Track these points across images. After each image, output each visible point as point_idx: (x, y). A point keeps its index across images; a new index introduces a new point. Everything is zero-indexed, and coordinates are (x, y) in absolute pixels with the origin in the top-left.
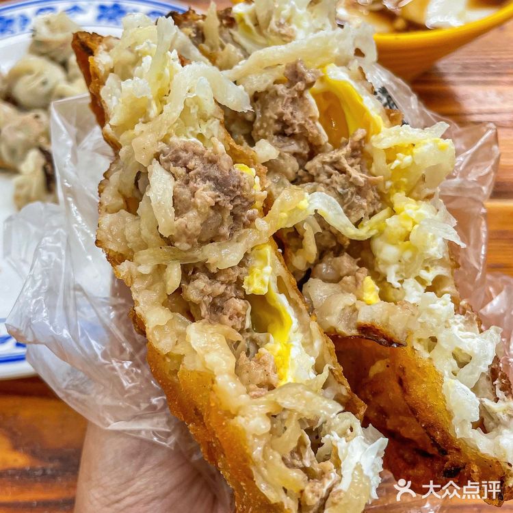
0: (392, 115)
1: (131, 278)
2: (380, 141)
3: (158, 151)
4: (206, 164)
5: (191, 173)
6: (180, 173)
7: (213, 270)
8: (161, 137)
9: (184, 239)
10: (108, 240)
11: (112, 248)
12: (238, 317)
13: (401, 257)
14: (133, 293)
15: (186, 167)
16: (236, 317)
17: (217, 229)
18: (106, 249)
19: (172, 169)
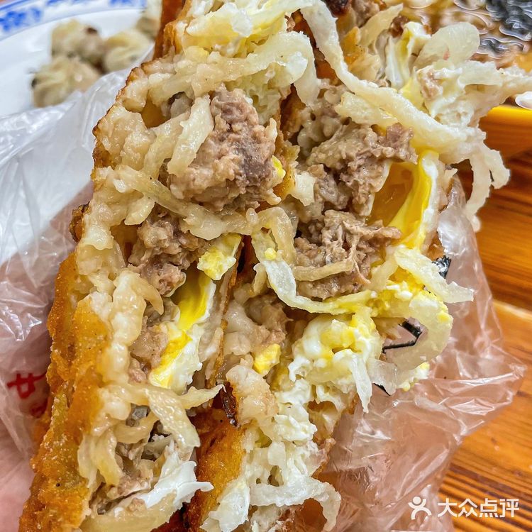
0: (435, 245)
1: (102, 186)
2: (402, 256)
3: (217, 91)
4: (249, 137)
5: (232, 135)
6: (222, 127)
7: (184, 230)
8: (227, 79)
9: (183, 188)
10: (107, 134)
11: (105, 145)
12: (168, 285)
13: (317, 359)
14: (94, 200)
15: (230, 125)
16: (166, 283)
17: (216, 199)
18: (99, 141)
19: (218, 118)
